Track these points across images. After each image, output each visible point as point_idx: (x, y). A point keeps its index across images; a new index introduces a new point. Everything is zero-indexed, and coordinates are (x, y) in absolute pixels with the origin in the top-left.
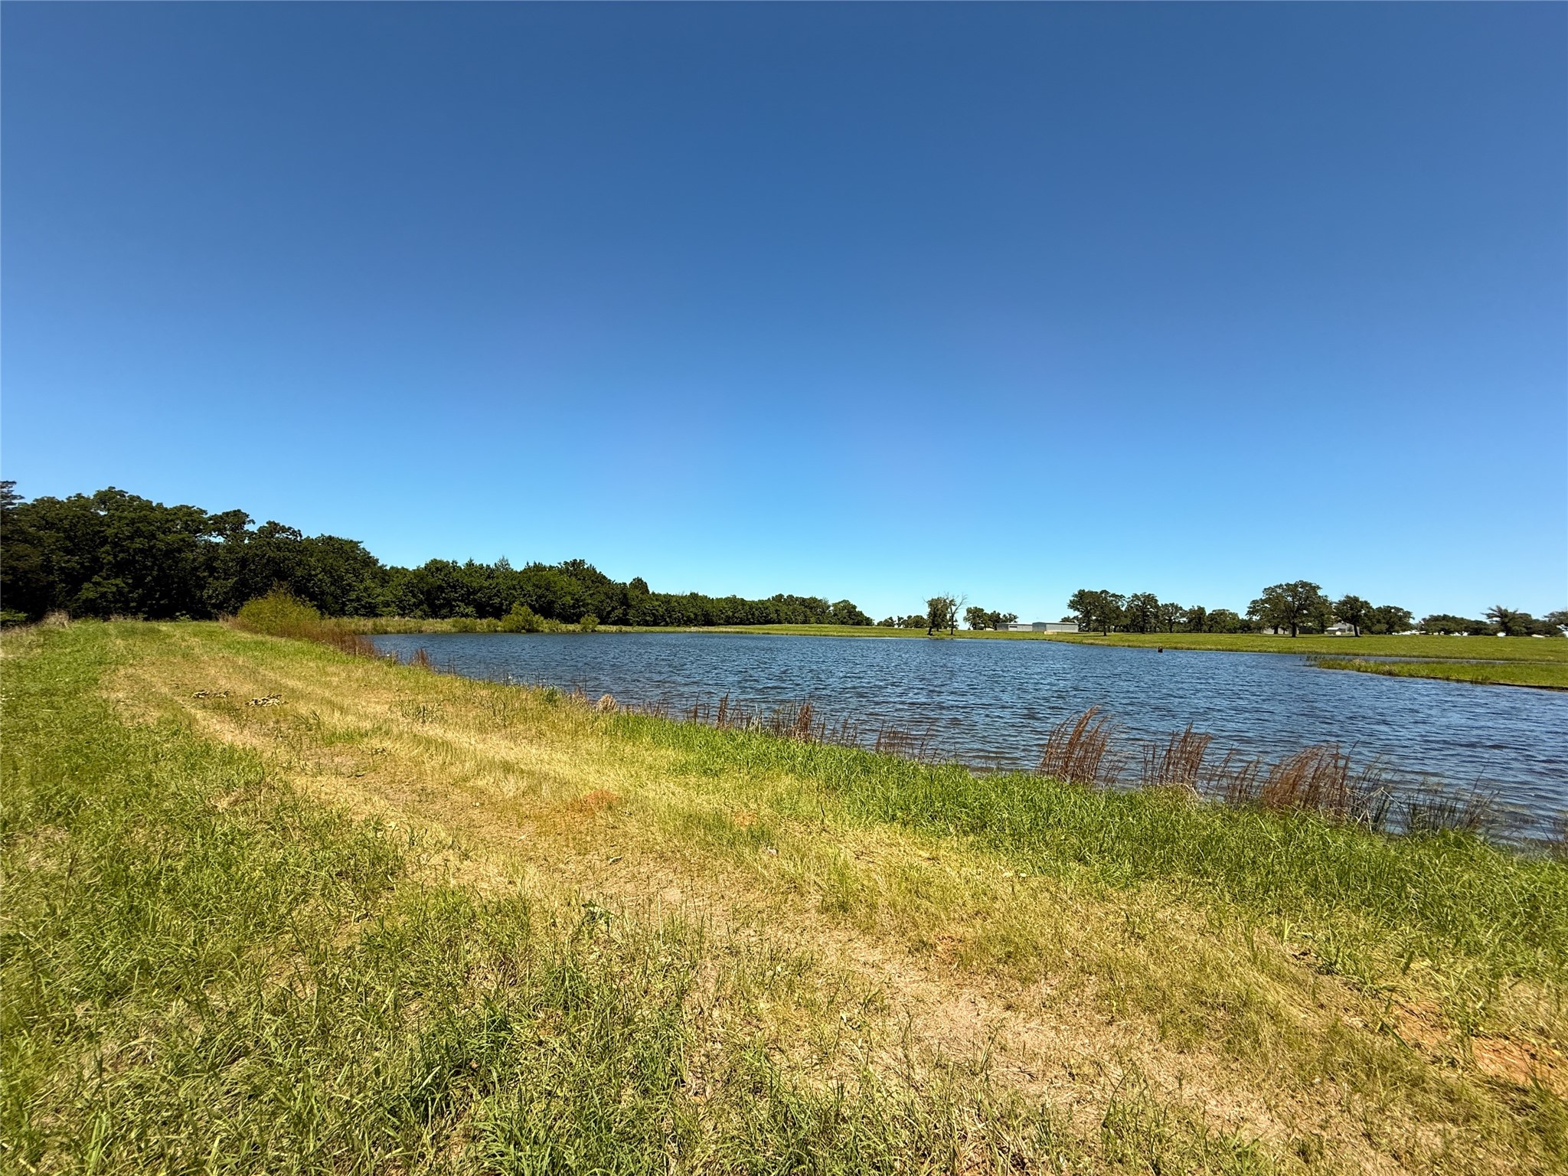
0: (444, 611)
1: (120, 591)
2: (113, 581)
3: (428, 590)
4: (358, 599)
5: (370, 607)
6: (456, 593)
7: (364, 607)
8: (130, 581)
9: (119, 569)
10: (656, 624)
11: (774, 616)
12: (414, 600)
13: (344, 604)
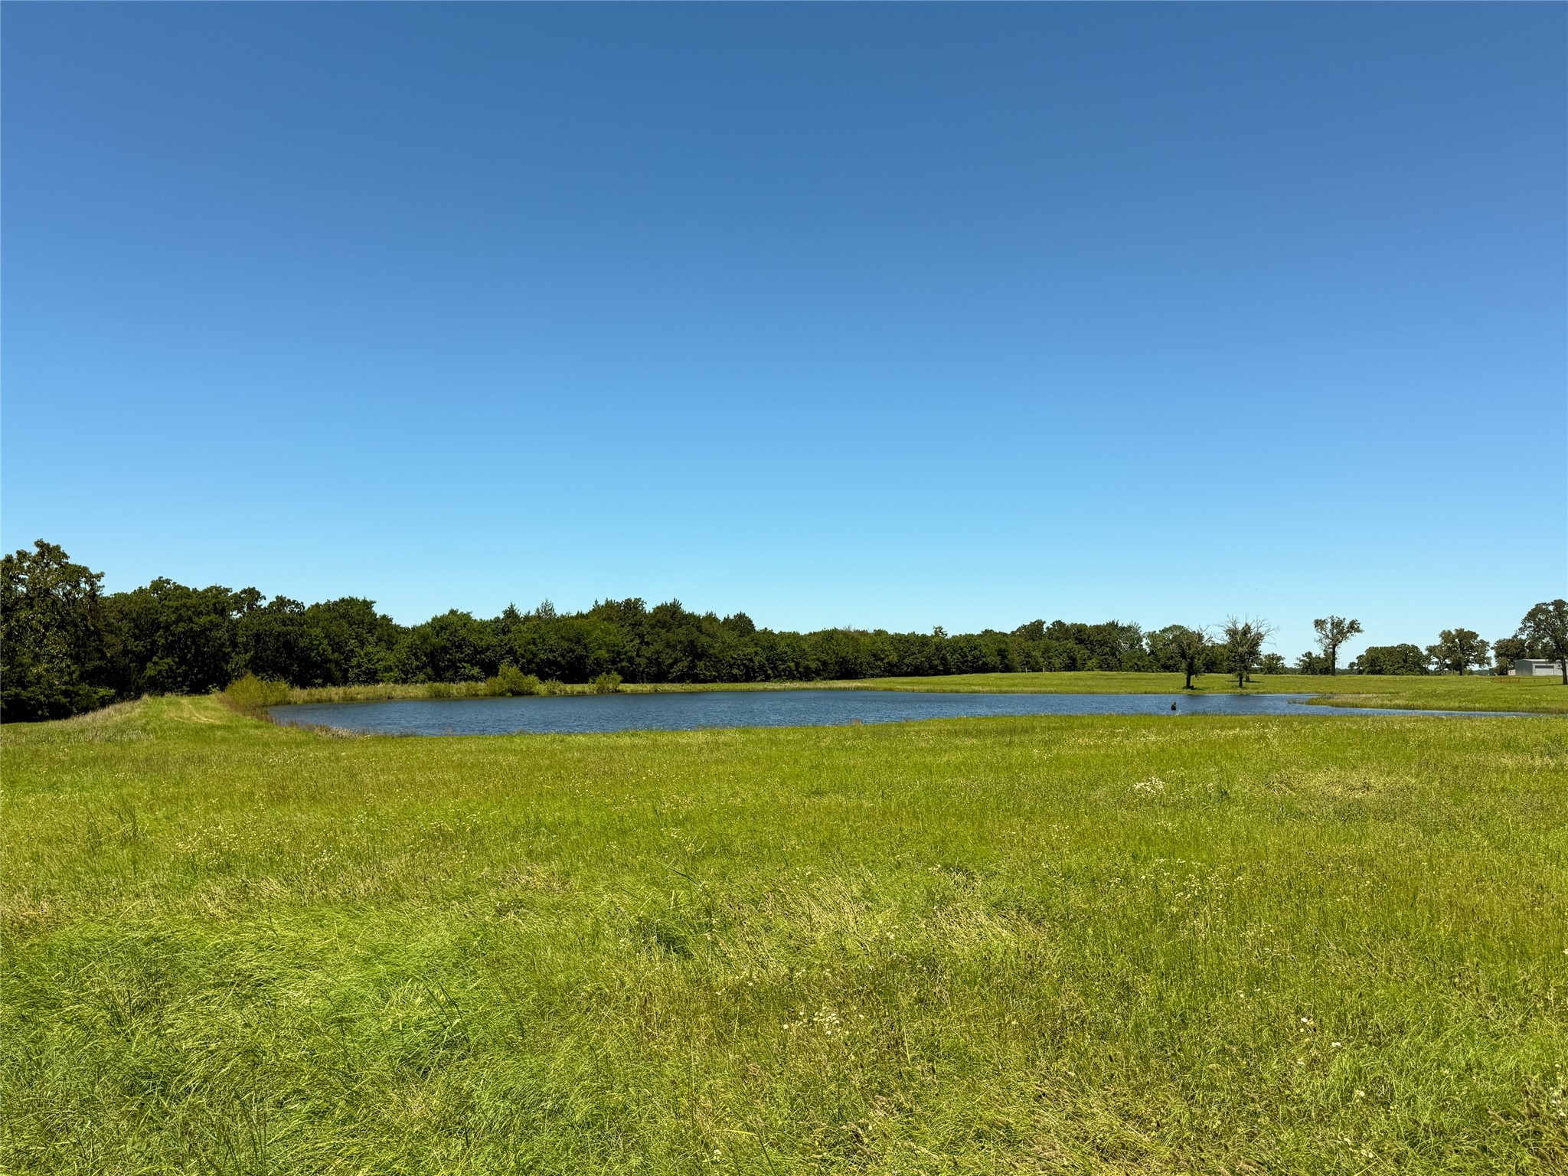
0: (449, 674)
1: (170, 668)
2: (166, 660)
3: (432, 652)
4: (359, 666)
5: (370, 673)
6: (462, 653)
7: (364, 673)
8: (177, 660)
9: (169, 649)
10: (749, 678)
11: (993, 660)
12: (416, 663)
13: (346, 671)
